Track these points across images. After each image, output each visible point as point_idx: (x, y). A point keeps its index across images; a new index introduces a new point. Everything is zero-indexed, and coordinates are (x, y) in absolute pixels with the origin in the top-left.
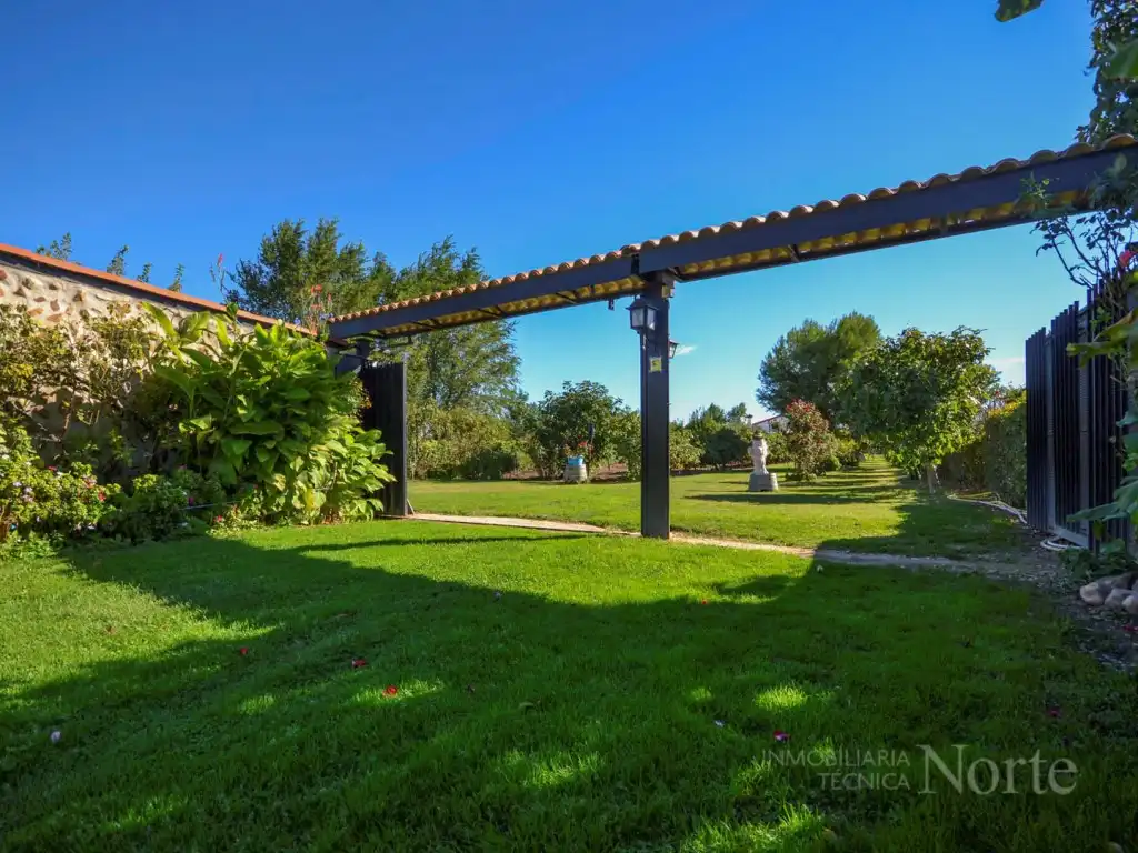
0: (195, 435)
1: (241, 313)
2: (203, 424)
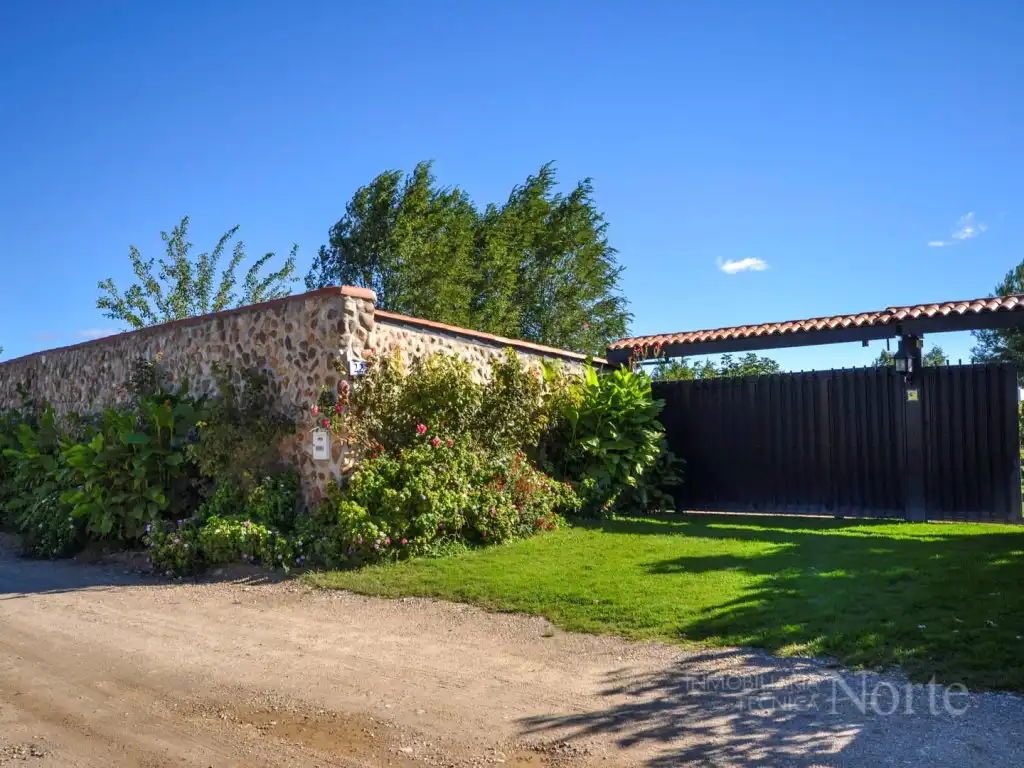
0: (590, 451)
2: (594, 443)
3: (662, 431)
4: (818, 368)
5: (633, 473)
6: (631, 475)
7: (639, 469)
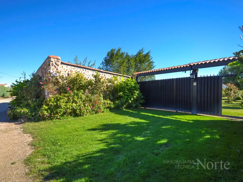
0: (120, 95)
1: (124, 75)
2: (121, 93)
3: (139, 91)
4: (174, 78)
5: (131, 99)
6: (130, 100)
7: (132, 99)
